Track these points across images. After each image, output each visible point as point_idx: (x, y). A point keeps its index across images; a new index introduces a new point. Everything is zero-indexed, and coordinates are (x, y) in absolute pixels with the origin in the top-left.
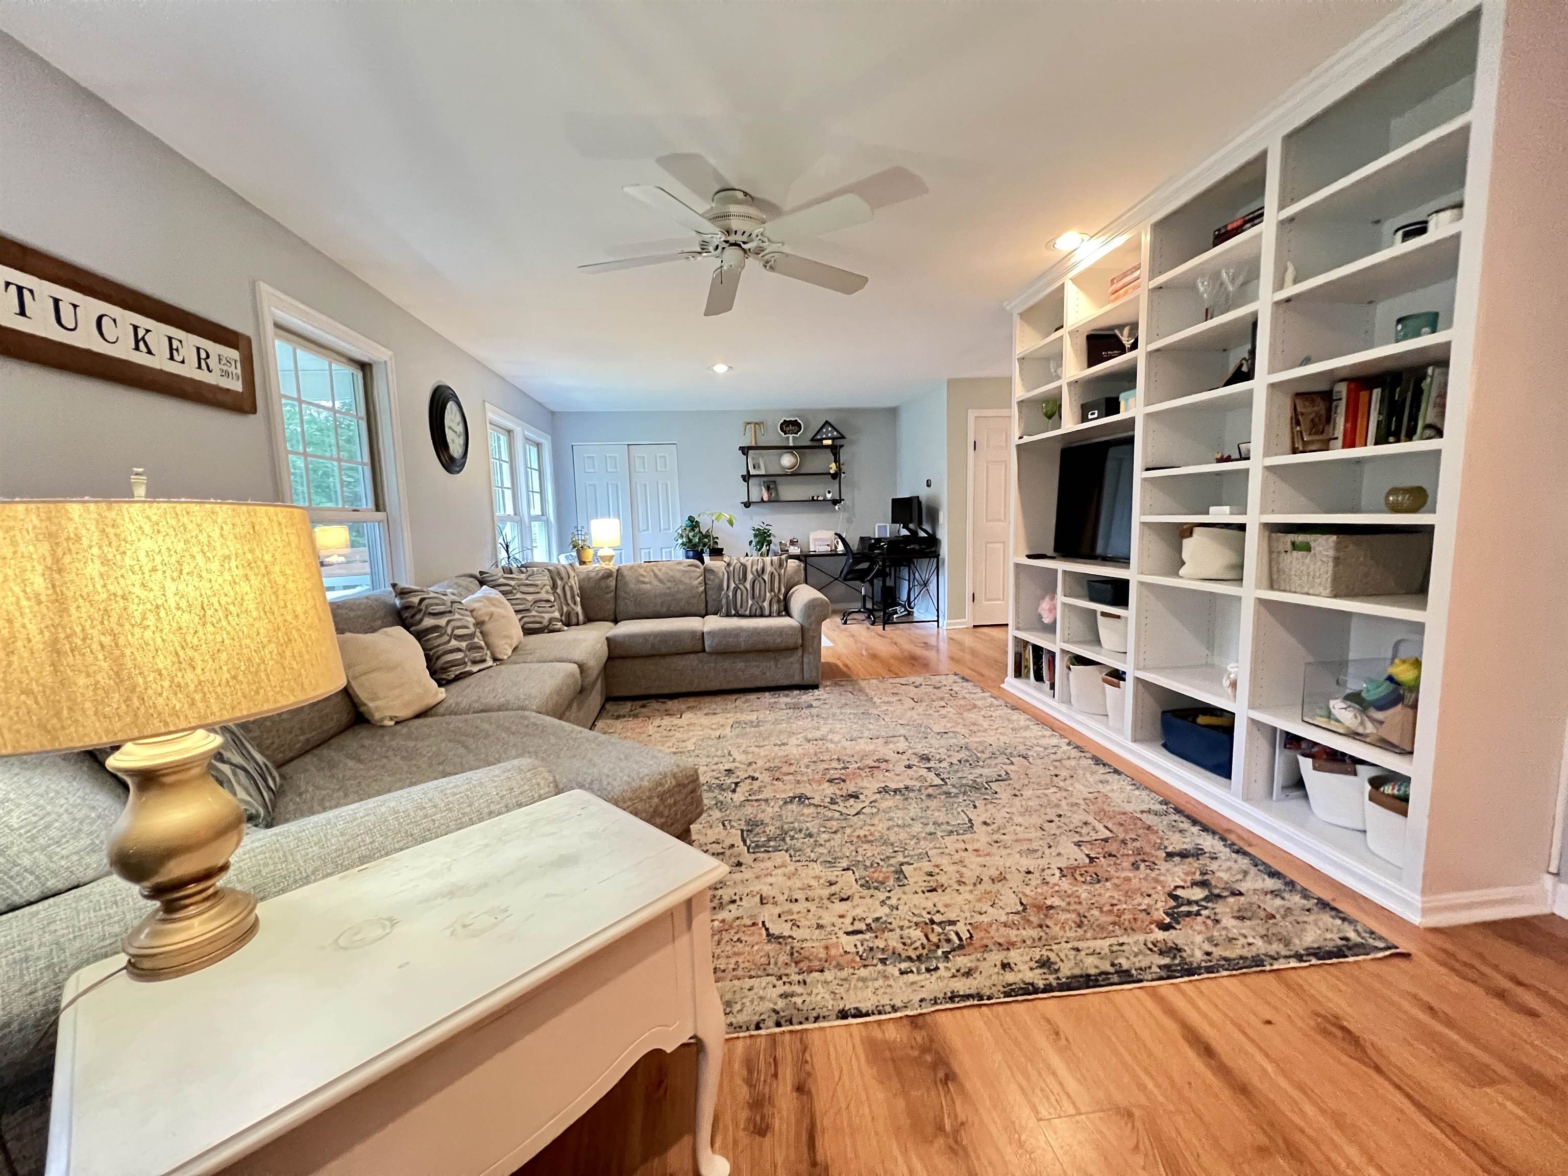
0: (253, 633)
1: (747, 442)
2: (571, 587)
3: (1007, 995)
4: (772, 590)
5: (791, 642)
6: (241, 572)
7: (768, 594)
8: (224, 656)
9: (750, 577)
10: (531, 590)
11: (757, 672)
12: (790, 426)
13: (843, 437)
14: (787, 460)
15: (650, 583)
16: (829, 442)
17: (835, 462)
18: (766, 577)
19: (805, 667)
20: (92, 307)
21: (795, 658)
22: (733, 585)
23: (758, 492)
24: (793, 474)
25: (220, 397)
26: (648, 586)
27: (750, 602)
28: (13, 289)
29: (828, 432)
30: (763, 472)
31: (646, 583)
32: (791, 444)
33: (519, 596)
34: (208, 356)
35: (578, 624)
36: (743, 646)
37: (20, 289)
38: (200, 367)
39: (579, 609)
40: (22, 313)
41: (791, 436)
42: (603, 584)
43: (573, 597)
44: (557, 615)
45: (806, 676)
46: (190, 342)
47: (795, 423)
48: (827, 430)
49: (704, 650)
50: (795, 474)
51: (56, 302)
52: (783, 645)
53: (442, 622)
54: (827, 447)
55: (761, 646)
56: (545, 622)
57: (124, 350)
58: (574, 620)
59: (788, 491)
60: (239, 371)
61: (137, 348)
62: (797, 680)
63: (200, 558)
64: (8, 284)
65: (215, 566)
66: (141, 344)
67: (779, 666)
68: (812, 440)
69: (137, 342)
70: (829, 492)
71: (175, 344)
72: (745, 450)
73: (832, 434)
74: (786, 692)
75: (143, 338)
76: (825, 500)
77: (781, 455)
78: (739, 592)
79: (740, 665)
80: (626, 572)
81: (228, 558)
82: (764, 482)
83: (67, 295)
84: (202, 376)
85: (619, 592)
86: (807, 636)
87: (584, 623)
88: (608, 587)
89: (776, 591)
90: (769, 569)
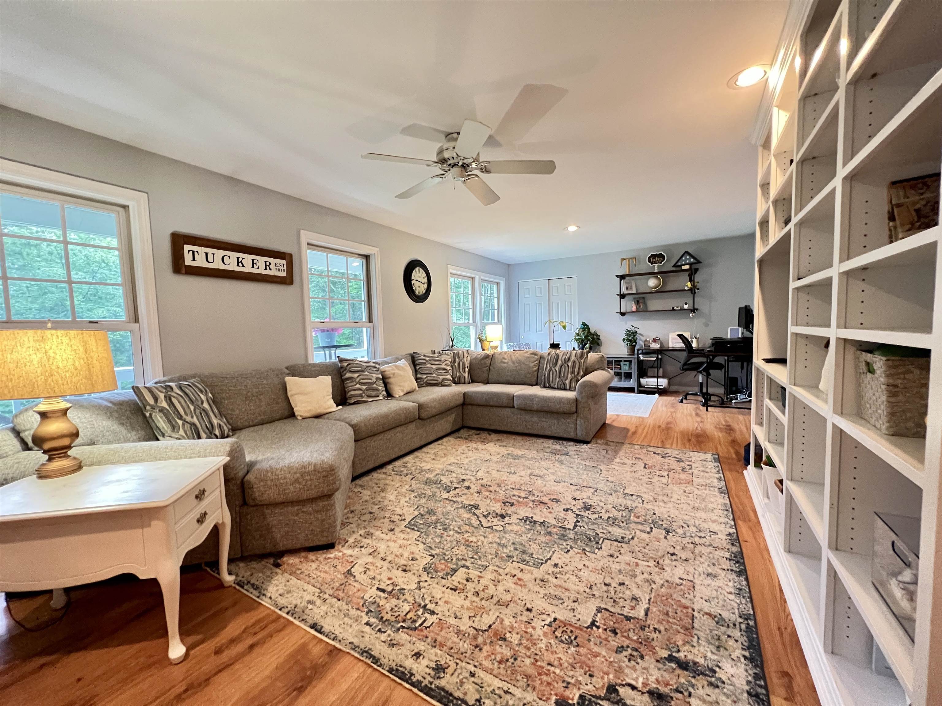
0: (35, 371)
1: (624, 271)
2: (464, 363)
3: (391, 671)
4: (573, 372)
5: (566, 408)
6: (34, 352)
7: (569, 375)
8: (22, 379)
9: (560, 363)
10: (437, 363)
11: (545, 425)
12: (655, 258)
13: (699, 262)
14: (652, 282)
15: (507, 363)
16: (687, 267)
17: (690, 281)
18: (570, 364)
19: (578, 427)
20: (220, 253)
21: (571, 420)
22: (548, 368)
23: (629, 305)
24: (657, 292)
25: (275, 279)
26: (506, 365)
27: (558, 380)
28: (191, 252)
29: (686, 259)
30: (634, 291)
31: (504, 363)
32: (656, 271)
33: (429, 365)
34: (270, 264)
35: (465, 383)
36: (535, 407)
37: (193, 252)
38: (266, 269)
39: (466, 375)
40: (194, 259)
41: (656, 265)
42: (482, 362)
43: (464, 368)
44: (449, 377)
45: (579, 433)
46: (261, 260)
47: (661, 256)
48: (686, 258)
49: (514, 407)
50: (660, 291)
51: (207, 254)
52: (561, 410)
53: (356, 375)
54: (686, 270)
55: (546, 409)
56: (440, 380)
57: (233, 267)
58: (462, 381)
59: (654, 304)
60: (285, 268)
61: (238, 265)
62: (572, 435)
63: (19, 347)
64: (189, 251)
65: (24, 350)
66: (240, 264)
67: (560, 423)
68: (674, 266)
69: (238, 263)
70: (686, 304)
71: (255, 262)
72: (622, 277)
73: (690, 260)
74: (561, 442)
75: (241, 262)
76: (682, 309)
77: (648, 279)
78: (551, 373)
79: (535, 419)
80: (496, 356)
81: (29, 347)
82: (634, 298)
83: (210, 251)
84: (268, 272)
85: (491, 368)
86: (579, 406)
87: (469, 383)
88: (485, 363)
89: (576, 374)
90: (573, 358)
